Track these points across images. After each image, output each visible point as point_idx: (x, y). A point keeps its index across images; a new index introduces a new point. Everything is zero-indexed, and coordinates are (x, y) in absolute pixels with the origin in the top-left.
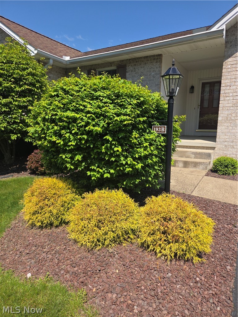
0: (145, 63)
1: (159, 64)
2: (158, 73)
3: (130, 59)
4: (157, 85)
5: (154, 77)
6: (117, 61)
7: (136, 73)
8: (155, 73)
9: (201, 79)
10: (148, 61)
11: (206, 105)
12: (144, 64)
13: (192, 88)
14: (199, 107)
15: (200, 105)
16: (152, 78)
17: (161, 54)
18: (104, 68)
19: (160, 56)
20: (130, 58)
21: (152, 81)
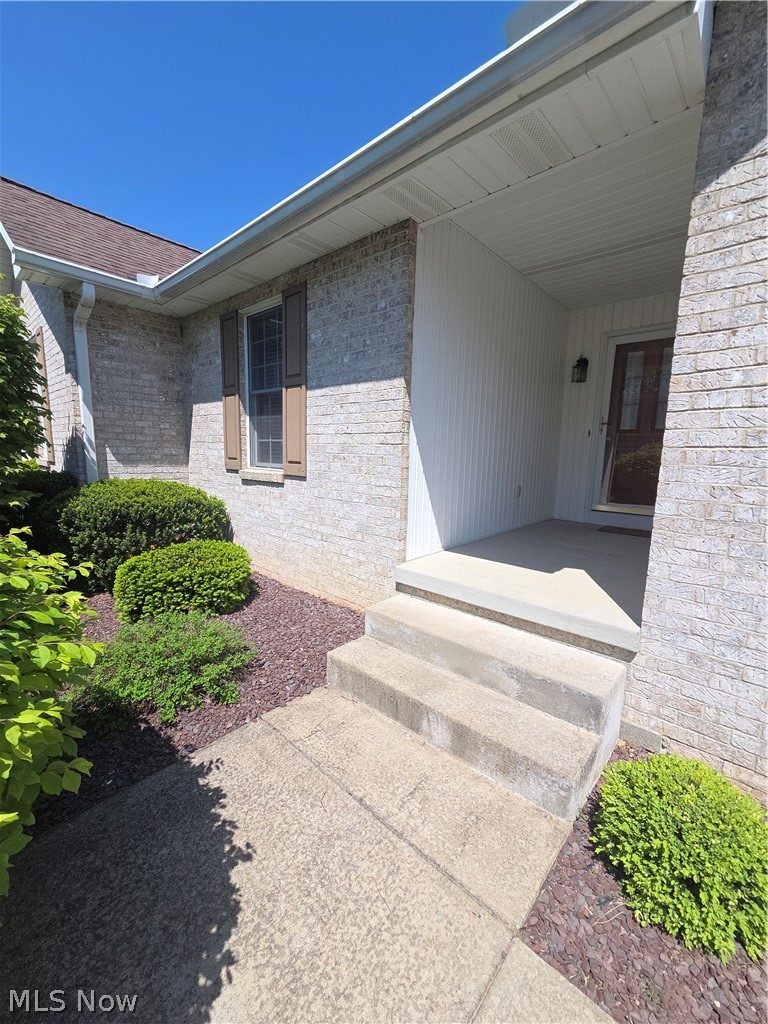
0: (359, 267)
1: (401, 260)
2: (399, 299)
3: (316, 261)
4: (396, 347)
5: (386, 317)
6: (284, 275)
7: (333, 308)
8: (389, 299)
9: (613, 334)
10: (367, 255)
11: (628, 422)
12: (355, 269)
13: (583, 364)
14: (605, 427)
15: (606, 420)
16: (380, 322)
17: (408, 220)
18: (254, 303)
19: (405, 228)
20: (315, 256)
21: (381, 334)
